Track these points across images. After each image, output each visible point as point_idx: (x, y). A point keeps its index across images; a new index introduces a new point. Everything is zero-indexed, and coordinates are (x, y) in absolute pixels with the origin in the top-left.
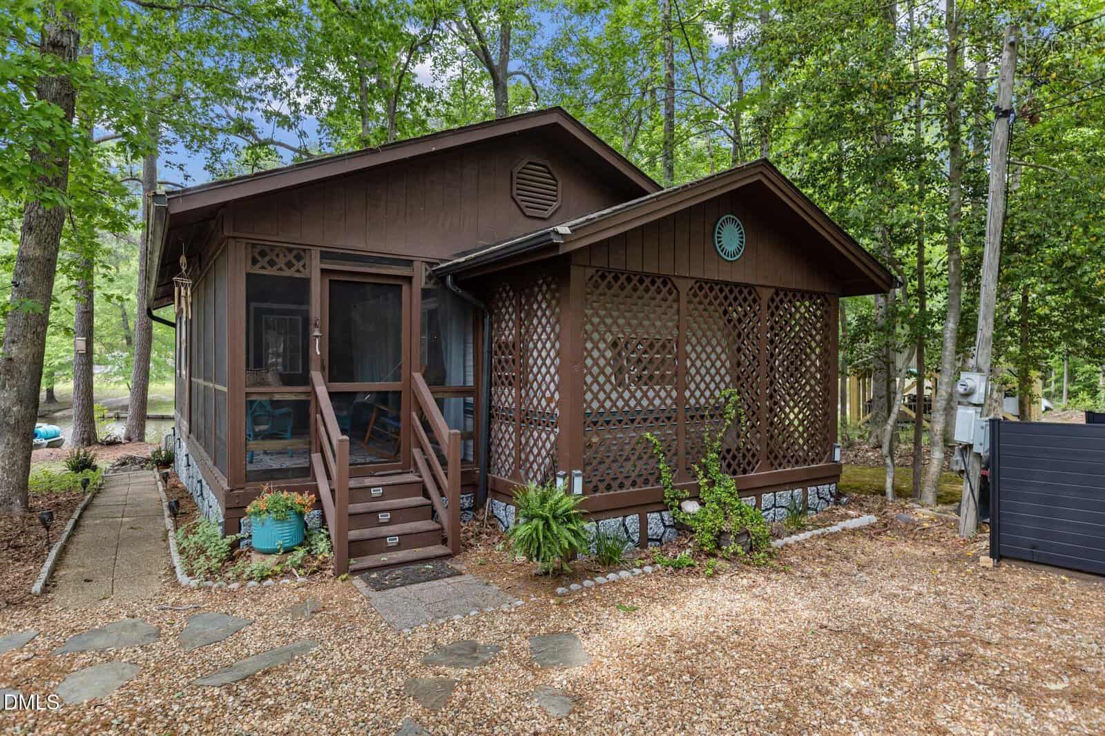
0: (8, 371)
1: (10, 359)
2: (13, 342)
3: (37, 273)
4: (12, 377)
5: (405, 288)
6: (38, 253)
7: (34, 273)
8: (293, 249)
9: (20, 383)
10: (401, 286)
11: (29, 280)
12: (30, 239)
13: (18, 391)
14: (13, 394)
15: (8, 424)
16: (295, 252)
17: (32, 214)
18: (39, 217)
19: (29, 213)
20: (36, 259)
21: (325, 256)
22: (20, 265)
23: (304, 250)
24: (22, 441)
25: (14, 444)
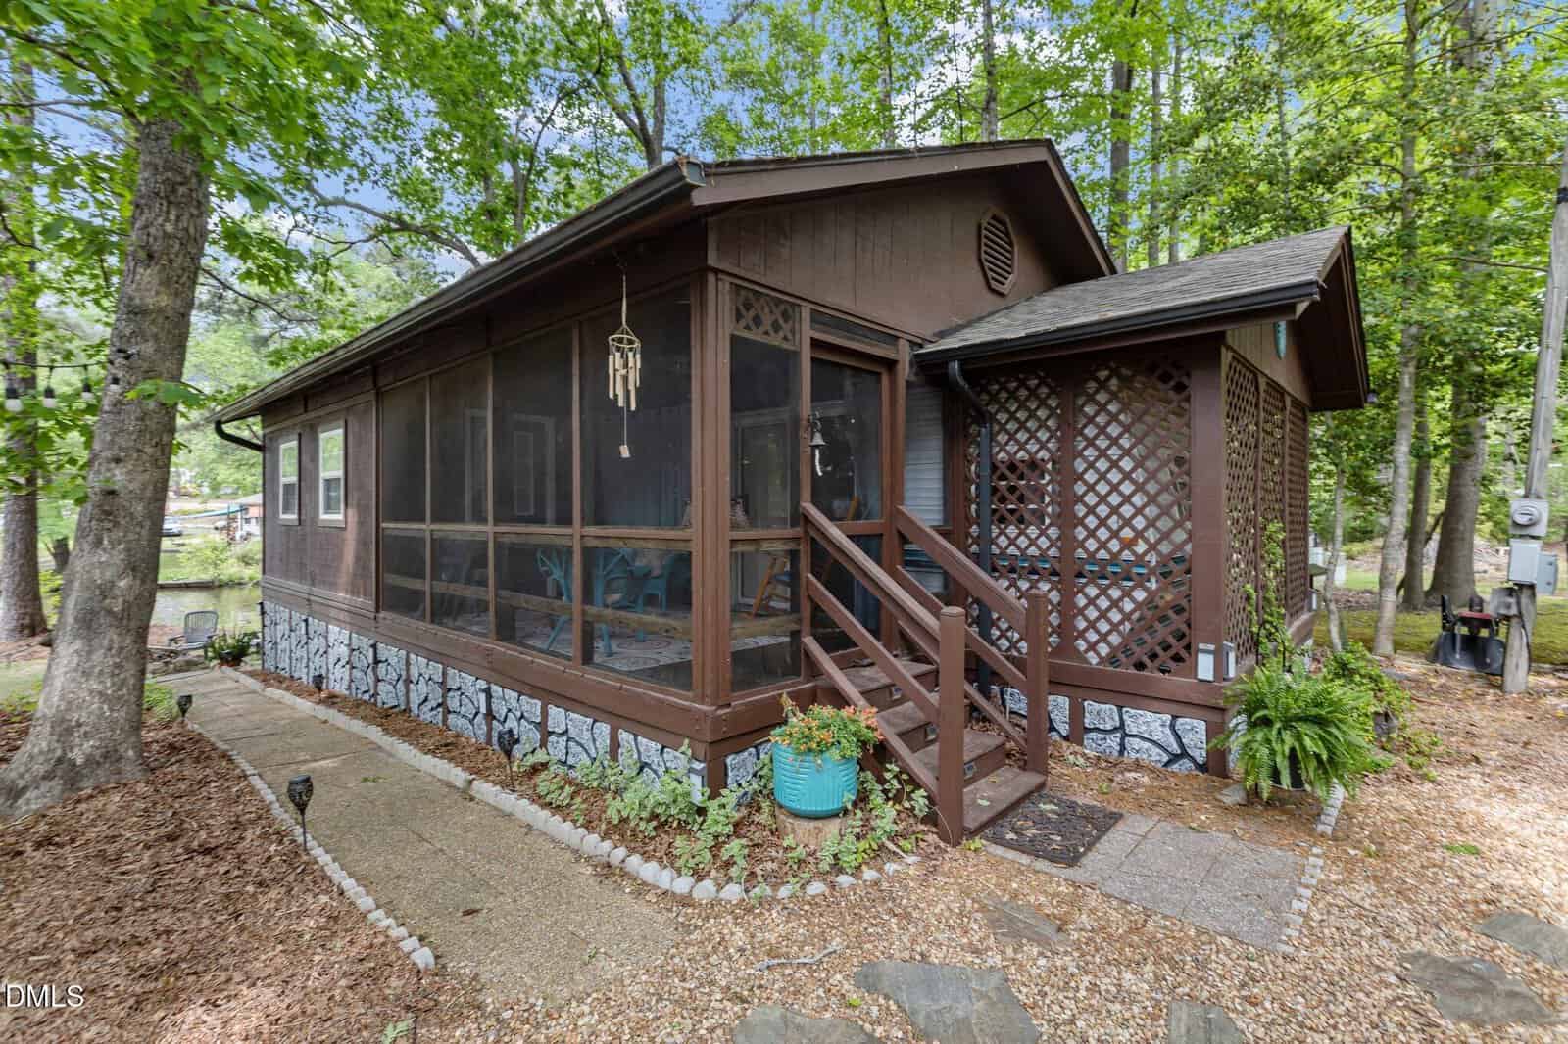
0: (108, 513)
1: (112, 492)
2: (117, 461)
3: (162, 336)
4: (116, 524)
5: (885, 380)
6: (164, 300)
7: (156, 337)
8: (781, 301)
9: (131, 536)
10: (879, 375)
11: (148, 348)
12: (148, 275)
13: (128, 550)
14: (118, 557)
15: (109, 612)
16: (782, 307)
17: (152, 230)
18: (166, 236)
19: (146, 227)
20: (160, 311)
21: (817, 318)
22: (129, 320)
23: (793, 304)
24: (135, 642)
25: (121, 649)
